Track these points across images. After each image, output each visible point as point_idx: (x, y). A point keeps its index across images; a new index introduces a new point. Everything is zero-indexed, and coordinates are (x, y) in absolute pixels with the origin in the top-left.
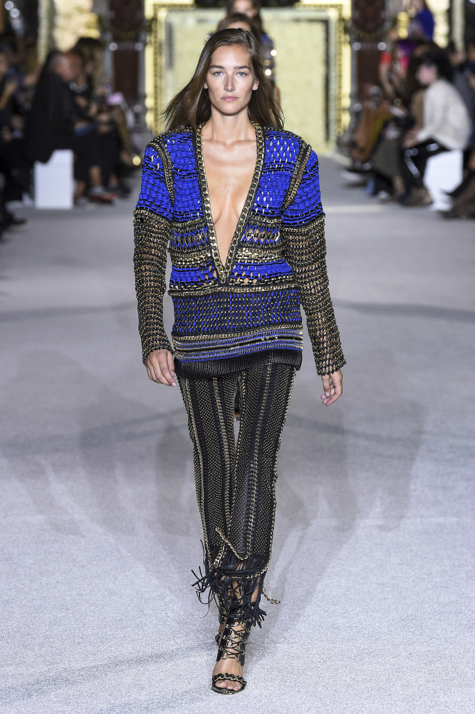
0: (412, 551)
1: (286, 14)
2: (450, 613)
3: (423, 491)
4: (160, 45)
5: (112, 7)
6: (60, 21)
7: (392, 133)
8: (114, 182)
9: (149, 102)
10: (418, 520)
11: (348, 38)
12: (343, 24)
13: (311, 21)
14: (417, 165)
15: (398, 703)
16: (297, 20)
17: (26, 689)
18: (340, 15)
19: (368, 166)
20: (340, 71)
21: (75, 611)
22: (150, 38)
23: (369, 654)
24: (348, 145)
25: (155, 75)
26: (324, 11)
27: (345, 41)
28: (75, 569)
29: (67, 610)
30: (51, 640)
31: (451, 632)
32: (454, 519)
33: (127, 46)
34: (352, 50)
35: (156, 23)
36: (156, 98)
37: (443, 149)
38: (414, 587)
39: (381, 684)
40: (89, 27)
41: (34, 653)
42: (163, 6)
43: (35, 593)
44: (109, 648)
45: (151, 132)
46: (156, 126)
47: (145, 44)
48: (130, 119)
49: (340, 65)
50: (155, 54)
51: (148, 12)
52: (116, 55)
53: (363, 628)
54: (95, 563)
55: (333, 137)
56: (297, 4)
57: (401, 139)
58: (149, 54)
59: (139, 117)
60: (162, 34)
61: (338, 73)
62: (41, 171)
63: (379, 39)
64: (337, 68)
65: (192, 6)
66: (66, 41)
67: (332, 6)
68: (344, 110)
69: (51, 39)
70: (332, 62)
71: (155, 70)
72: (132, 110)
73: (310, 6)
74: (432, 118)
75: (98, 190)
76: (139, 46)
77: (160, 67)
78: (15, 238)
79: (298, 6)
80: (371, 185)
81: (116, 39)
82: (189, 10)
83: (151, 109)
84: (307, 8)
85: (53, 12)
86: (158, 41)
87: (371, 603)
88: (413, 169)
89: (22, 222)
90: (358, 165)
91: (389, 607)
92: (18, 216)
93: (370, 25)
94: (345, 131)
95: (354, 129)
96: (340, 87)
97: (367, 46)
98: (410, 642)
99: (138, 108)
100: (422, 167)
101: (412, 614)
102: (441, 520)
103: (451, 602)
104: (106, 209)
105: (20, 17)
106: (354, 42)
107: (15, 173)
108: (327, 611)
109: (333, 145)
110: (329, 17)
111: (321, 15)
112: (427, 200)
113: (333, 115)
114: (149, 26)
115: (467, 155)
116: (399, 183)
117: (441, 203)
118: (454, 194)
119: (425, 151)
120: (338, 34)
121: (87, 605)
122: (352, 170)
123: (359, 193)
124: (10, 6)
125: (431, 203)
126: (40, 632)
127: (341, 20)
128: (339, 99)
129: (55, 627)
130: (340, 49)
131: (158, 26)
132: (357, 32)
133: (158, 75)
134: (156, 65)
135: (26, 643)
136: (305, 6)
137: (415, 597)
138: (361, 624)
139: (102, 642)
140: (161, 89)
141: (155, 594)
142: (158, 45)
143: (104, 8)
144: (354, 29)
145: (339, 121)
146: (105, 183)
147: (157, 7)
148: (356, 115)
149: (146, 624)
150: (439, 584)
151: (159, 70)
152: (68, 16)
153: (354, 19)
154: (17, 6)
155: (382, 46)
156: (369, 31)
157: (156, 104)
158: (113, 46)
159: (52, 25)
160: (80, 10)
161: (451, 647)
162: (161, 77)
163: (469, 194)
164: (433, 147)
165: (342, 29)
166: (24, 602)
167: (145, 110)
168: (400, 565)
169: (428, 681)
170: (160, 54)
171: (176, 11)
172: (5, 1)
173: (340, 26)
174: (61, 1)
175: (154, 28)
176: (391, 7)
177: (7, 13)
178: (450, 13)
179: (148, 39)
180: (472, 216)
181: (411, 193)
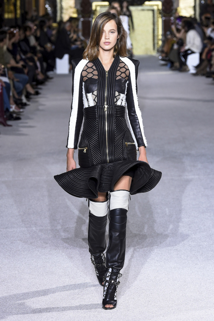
1: (140, 8)
2: (196, 208)
5: (82, 6)
6: (64, 11)
7: (176, 47)
11: (161, 16)
13: (148, 10)
14: (184, 58)
15: (179, 238)
16: (143, 10)
17: (54, 234)
18: (158, 8)
19: (167, 58)
20: (158, 27)
24: (161, 51)
26: (153, 7)
27: (160, 16)
31: (197, 214)
33: (87, 19)
34: (162, 20)
37: (193, 52)
40: (74, 13)
42: (99, 6)
43: (57, 202)
47: (93, 18)
49: (158, 25)
51: (94, 8)
52: (83, 22)
55: (156, 49)
56: (143, 4)
57: (179, 50)
61: (157, 28)
62: (58, 61)
63: (171, 16)
64: (157, 26)
66: (66, 18)
67: (155, 5)
68: (160, 40)
69: (61, 17)
70: (155, 24)
73: (148, 5)
74: (190, 42)
76: (90, 19)
78: (49, 84)
79: (144, 5)
80: (169, 65)
81: (83, 17)
84: (147, 6)
85: (62, 8)
88: (183, 59)
89: (52, 78)
90: (165, 58)
92: (51, 76)
93: (168, 11)
94: (160, 47)
95: (163, 46)
96: (158, 32)
97: (167, 18)
100: (186, 59)
103: (197, 204)
105: (50, 10)
106: (163, 17)
107: (50, 61)
109: (156, 51)
110: (154, 9)
111: (151, 8)
112: (188, 69)
113: (156, 41)
115: (201, 54)
116: (177, 64)
117: (192, 71)
118: (197, 67)
119: (186, 54)
120: (157, 15)
122: (163, 60)
123: (164, 67)
124: (47, 6)
125: (189, 70)
127: (158, 10)
128: (158, 36)
130: (158, 19)
131: (97, 12)
132: (164, 14)
136: (146, 5)
143: (79, 7)
145: (158, 43)
147: (96, 6)
148: (164, 42)
152: (67, 9)
153: (163, 10)
154: (50, 6)
155: (172, 18)
156: (168, 13)
158: (82, 19)
159: (61, 13)
160: (71, 7)
161: (197, 219)
163: (202, 67)
164: (189, 52)
165: (159, 13)
169: (189, 231)
171: (103, 7)
172: (45, 4)
173: (158, 12)
174: (64, 4)
175: (95, 13)
176: (175, 5)
177: (46, 9)
178: (195, 7)
179: (93, 17)
180: (203, 75)
181: (182, 67)
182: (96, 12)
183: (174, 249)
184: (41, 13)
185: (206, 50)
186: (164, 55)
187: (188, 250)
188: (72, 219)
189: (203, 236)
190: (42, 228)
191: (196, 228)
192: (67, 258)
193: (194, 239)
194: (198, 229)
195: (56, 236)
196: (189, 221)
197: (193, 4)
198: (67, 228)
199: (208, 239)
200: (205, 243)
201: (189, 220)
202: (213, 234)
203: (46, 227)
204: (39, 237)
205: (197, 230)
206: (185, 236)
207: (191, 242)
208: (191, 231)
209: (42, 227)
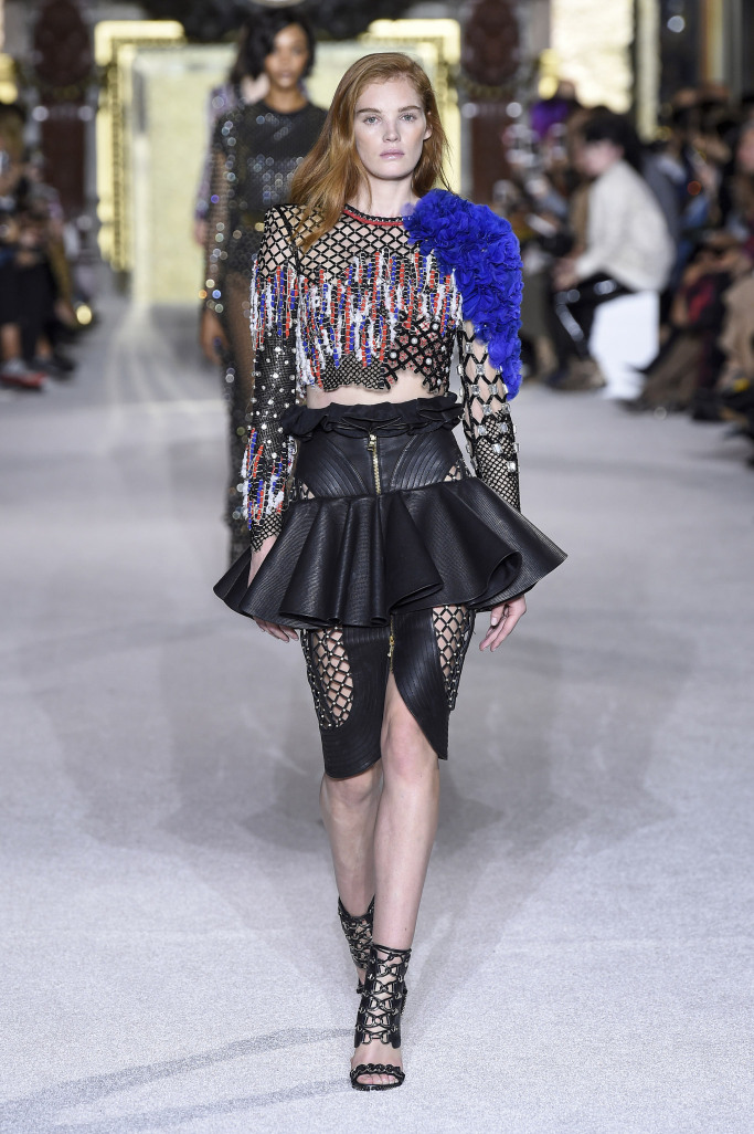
0: (576, 999)
1: (344, 53)
2: (645, 1109)
3: (594, 894)
4: (124, 111)
5: (39, 42)
7: (533, 262)
8: (44, 352)
9: (105, 211)
10: (588, 945)
11: (454, 95)
12: (445, 72)
14: (578, 319)
18: (440, 56)
22: (104, 98)
25: (116, 164)
26: (413, 48)
27: (450, 100)
32: (651, 943)
33: (64, 111)
34: (463, 117)
35: (116, 71)
36: (117, 204)
37: (623, 290)
42: (129, 41)
45: (108, 264)
46: (118, 253)
47: (97, 109)
48: (72, 242)
50: (115, 125)
51: (102, 53)
52: (47, 127)
54: (17, 1026)
56: (365, 35)
57: (547, 275)
58: (103, 128)
59: (85, 237)
60: (126, 91)
63: (509, 98)
65: (179, 41)
67: (425, 40)
71: (116, 155)
72: (75, 225)
73: (386, 39)
74: (605, 233)
75: (15, 367)
76: (85, 113)
79: (368, 38)
81: (46, 100)
82: (172, 50)
83: (108, 224)
84: (383, 42)
86: (119, 101)
88: (572, 326)
93: (493, 73)
97: (489, 110)
99: (85, 221)
102: (628, 944)
104: (30, 400)
106: (465, 103)
108: (427, 1107)
112: (596, 380)
114: (102, 77)
119: (591, 296)
125: (604, 385)
127: (443, 63)
131: (120, 75)
132: (471, 85)
133: (120, 162)
134: (116, 145)
136: (378, 39)
140: (126, 189)
142: (120, 110)
143: (23, 46)
144: (465, 80)
146: (28, 354)
147: (117, 44)
150: (625, 1058)
153: (466, 65)
155: (515, 109)
156: (491, 84)
157: (117, 214)
162: (125, 166)
163: (673, 366)
164: (605, 287)
165: (444, 80)
167: (98, 225)
168: (556, 1024)
170: (124, 125)
171: (151, 50)
173: (439, 76)
175: (111, 82)
176: (530, 39)
178: (633, 50)
179: (101, 99)
180: (678, 408)
181: (569, 368)
182: (116, 78)
197: (623, 35)
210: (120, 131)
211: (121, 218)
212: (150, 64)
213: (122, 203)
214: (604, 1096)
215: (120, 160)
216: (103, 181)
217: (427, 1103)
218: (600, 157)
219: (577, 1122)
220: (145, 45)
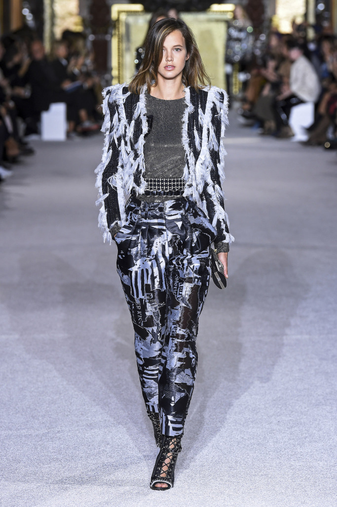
1: (202, 16)
2: (304, 396)
4: (122, 36)
5: (91, 12)
6: (58, 21)
9: (115, 73)
13: (218, 21)
14: (285, 112)
15: (271, 453)
16: (209, 21)
21: (65, 395)
22: (115, 32)
23: (252, 422)
25: (119, 55)
28: (65, 368)
29: (60, 394)
30: (50, 413)
31: (305, 408)
32: (307, 337)
33: (100, 37)
36: (119, 70)
37: (301, 102)
38: (282, 379)
39: (260, 441)
40: (76, 24)
41: (39, 422)
42: (124, 12)
43: (39, 384)
44: (87, 418)
47: (112, 36)
50: (119, 42)
51: (114, 15)
52: (94, 43)
53: (248, 405)
56: (208, 10)
58: (114, 43)
59: (108, 82)
60: (122, 29)
62: (46, 117)
63: (261, 32)
65: (142, 12)
69: (52, 34)
71: (119, 53)
72: (104, 78)
73: (216, 12)
76: (107, 37)
77: (122, 50)
79: (209, 11)
81: (94, 33)
82: (140, 15)
83: (115, 77)
85: (53, 16)
86: (120, 33)
87: (254, 389)
90: (248, 113)
91: (266, 392)
94: (239, 91)
98: (278, 414)
99: (107, 76)
100: (288, 114)
101: (280, 397)
102: (299, 337)
103: (305, 389)
104: (88, 140)
105: (32, 19)
108: (226, 395)
111: (224, 17)
112: (291, 134)
114: (115, 24)
115: (317, 106)
116: (271, 124)
117: (301, 136)
119: (289, 104)
121: (73, 391)
122: (244, 116)
123: (247, 131)
124: (26, 12)
125: (293, 135)
126: (42, 408)
129: (52, 405)
131: (121, 24)
133: (120, 55)
134: (119, 49)
135: (34, 415)
136: (214, 12)
137: (282, 386)
138: (248, 403)
139: (82, 414)
140: (122, 65)
141: (116, 384)
142: (121, 36)
143: (86, 13)
147: (119, 12)
149: (110, 403)
150: (297, 378)
151: (121, 51)
152: (63, 18)
154: (32, 11)
157: (119, 74)
158: (91, 37)
159: (53, 24)
160: (71, 14)
161: (305, 417)
162: (122, 56)
164: (294, 100)
166: (33, 389)
167: (112, 78)
169: (290, 439)
170: (122, 42)
171: (132, 15)
172: (22, 8)
174: (59, 9)
175: (117, 26)
176: (268, 12)
177: (24, 17)
178: (306, 16)
179: (113, 32)
181: (281, 130)
182: (119, 24)
183: (260, 474)
184: (15, 25)
185: (327, 97)
186: (247, 106)
187: (288, 475)
188: (67, 415)
189: (317, 450)
190: (10, 433)
191: (304, 435)
192: (58, 490)
193: (299, 456)
194: (307, 435)
195: (36, 448)
196: (291, 420)
197: (303, 10)
198: (58, 432)
199: (326, 456)
200: (321, 463)
201: (290, 418)
202: (335, 446)
203: (19, 430)
204: (5, 449)
205: (306, 438)
206: (283, 450)
207: (294, 460)
208: (293, 439)
209: (11, 430)
210: (121, 44)
211: (121, 76)
212: (131, 20)
213: (121, 69)
214: (289, 391)
215: (120, 54)
216: (114, 62)
217: (225, 393)
218: (295, 53)
219: (280, 400)
220: (130, 13)
